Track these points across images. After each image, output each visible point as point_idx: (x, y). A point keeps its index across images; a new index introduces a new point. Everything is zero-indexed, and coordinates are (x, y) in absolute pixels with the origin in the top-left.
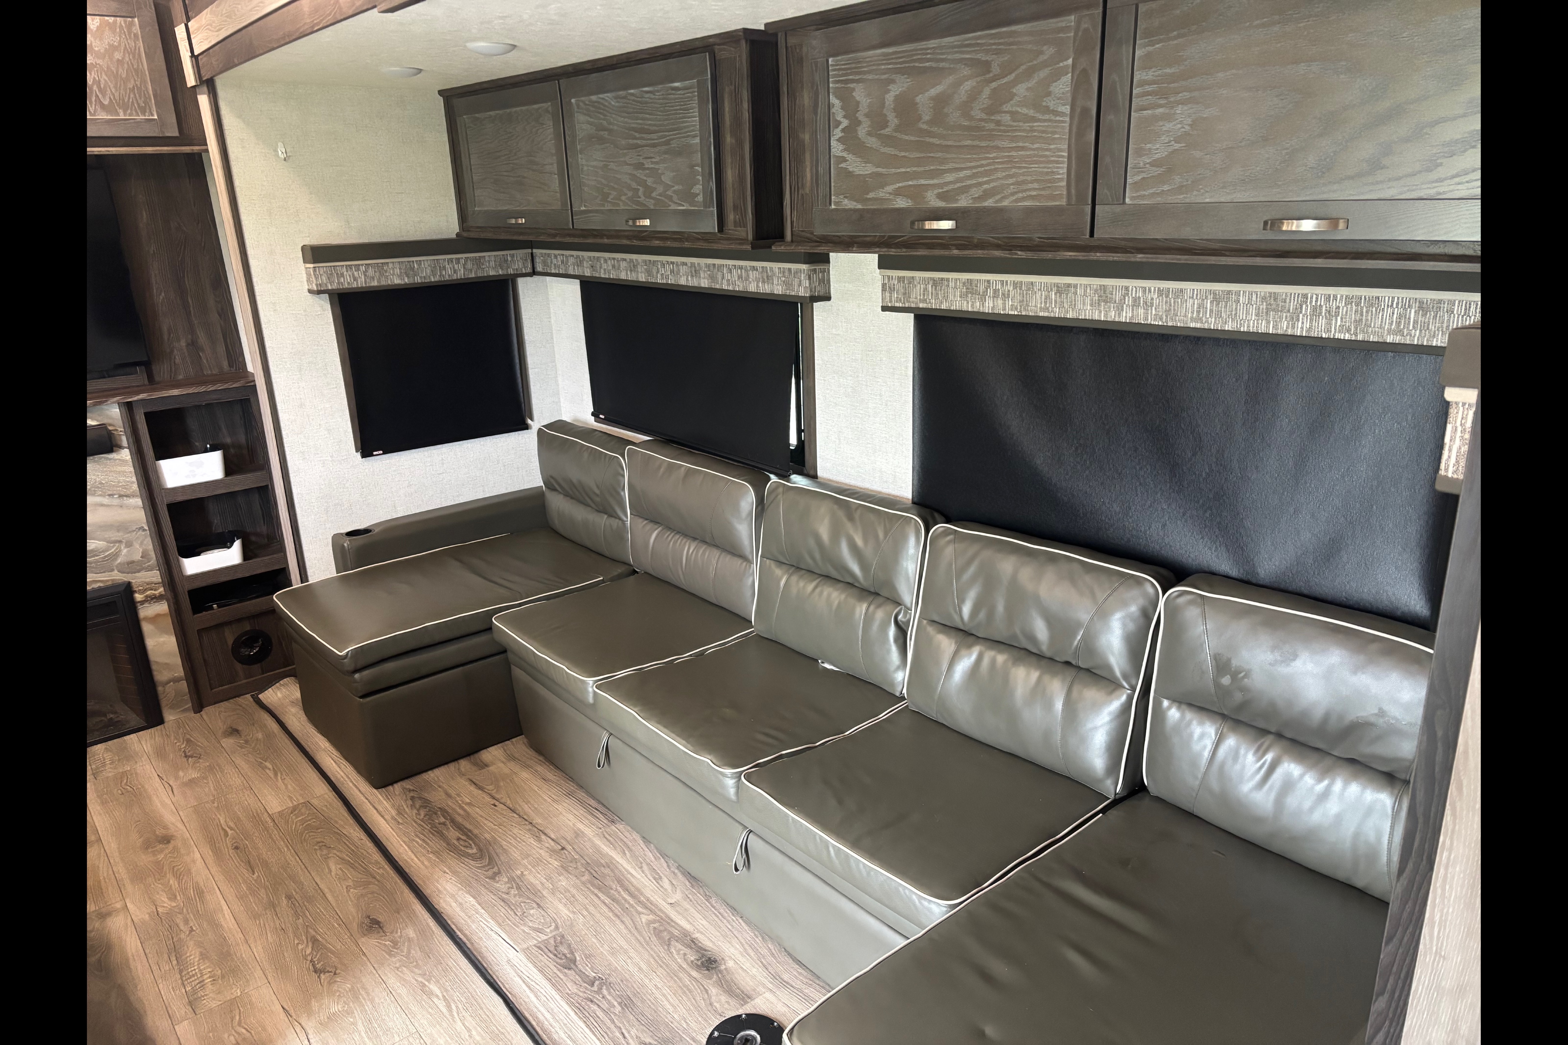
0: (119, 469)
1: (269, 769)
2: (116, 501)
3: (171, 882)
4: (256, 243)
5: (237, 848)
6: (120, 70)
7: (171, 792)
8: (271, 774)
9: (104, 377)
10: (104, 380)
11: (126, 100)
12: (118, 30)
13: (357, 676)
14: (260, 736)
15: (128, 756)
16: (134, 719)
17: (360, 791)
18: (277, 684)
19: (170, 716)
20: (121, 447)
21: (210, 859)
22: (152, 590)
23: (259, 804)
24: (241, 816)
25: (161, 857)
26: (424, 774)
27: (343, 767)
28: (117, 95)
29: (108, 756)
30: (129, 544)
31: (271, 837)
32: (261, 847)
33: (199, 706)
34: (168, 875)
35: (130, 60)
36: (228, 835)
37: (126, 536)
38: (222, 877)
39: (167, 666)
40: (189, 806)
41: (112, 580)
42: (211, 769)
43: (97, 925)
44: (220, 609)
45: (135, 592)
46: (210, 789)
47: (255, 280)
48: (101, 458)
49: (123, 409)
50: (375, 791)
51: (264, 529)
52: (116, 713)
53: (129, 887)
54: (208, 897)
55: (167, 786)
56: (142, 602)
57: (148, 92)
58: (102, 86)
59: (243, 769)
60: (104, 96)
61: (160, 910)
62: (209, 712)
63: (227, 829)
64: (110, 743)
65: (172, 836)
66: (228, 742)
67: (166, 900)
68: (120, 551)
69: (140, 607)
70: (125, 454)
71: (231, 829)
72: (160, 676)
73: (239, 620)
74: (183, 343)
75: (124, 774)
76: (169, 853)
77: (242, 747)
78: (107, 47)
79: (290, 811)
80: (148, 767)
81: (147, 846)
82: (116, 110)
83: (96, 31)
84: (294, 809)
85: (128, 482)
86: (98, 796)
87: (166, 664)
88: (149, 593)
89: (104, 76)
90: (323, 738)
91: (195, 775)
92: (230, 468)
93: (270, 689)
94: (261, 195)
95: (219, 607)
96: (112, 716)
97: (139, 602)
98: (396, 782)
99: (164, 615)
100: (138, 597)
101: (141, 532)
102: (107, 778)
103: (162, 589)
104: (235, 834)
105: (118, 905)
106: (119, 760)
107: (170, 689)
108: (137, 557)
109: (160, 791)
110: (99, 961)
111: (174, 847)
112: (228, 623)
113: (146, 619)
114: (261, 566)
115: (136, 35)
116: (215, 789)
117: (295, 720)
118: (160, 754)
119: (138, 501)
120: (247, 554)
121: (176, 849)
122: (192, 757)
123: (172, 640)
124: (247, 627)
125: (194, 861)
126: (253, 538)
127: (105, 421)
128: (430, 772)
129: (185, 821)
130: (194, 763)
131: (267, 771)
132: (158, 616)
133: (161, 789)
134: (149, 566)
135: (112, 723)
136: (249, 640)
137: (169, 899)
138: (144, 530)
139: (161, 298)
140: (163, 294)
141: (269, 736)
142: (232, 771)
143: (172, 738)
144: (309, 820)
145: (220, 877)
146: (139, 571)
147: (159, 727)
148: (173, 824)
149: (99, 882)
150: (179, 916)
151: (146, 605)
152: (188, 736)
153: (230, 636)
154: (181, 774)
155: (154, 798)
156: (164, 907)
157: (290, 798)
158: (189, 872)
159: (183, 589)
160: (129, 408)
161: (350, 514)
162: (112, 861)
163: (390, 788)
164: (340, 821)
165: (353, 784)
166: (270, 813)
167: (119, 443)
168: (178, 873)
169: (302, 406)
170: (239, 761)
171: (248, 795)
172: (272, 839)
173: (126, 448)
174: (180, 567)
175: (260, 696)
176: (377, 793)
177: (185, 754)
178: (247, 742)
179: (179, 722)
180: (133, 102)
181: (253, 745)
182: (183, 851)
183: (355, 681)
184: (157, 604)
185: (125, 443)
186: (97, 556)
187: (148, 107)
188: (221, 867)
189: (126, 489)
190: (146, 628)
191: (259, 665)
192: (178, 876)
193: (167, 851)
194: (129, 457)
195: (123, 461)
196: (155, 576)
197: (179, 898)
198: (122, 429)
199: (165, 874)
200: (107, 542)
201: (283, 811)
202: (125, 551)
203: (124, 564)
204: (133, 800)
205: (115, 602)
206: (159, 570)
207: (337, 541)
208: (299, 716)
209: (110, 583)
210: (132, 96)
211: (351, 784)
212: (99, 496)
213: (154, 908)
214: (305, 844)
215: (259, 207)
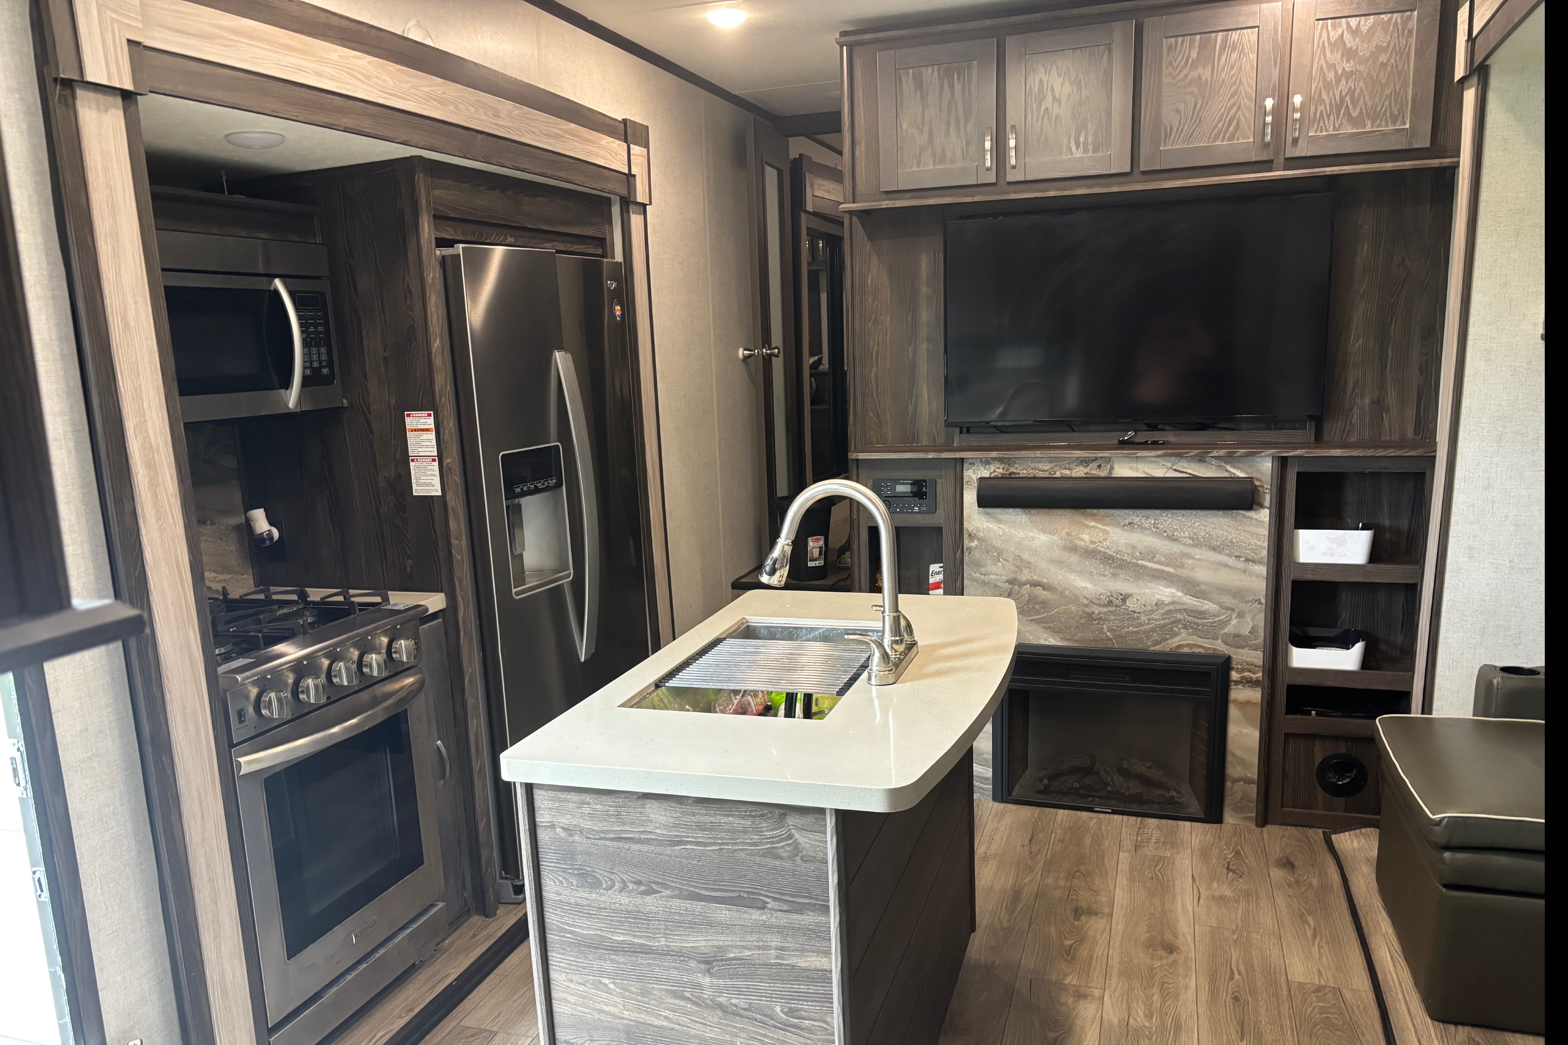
0: (1254, 530)
1: (1309, 926)
2: (1241, 565)
3: (1155, 997)
4: (1488, 272)
5: (1236, 999)
6: (1382, 74)
7: (1197, 900)
8: (1309, 934)
9: (1271, 429)
10: (1269, 432)
11: (1378, 109)
12: (1391, 28)
13: (1447, 855)
14: (1315, 882)
15: (1172, 842)
16: (1195, 807)
17: (1409, 1010)
18: (1358, 831)
19: (1229, 818)
20: (1261, 506)
21: (1204, 996)
22: (1250, 671)
23: (1282, 961)
24: (1256, 964)
25: (1157, 964)
26: (1510, 1034)
27: (1399, 968)
28: (1369, 104)
29: (1156, 834)
30: (1241, 615)
31: (1278, 1008)
32: (1263, 1013)
33: (1263, 821)
34: (1155, 988)
35: (1396, 61)
36: (1233, 978)
37: (1240, 605)
38: (1206, 1024)
39: (1242, 762)
40: (1209, 924)
41: (1215, 649)
42: (1247, 894)
43: (1070, 1001)
44: (1317, 718)
45: (1233, 669)
46: (1236, 916)
47: (1472, 319)
48: (1238, 514)
49: (1276, 464)
50: (1429, 1020)
51: (1399, 639)
52: (1179, 792)
53: (1114, 980)
54: (1183, 1036)
55: (1196, 891)
56: (1237, 683)
57: (1406, 97)
58: (1356, 95)
59: (1281, 912)
60: (1355, 108)
61: (1131, 1021)
62: (1273, 832)
63: (1236, 972)
64: (1164, 821)
65: (1178, 948)
66: (1277, 874)
67: (1142, 1014)
68: (1230, 620)
69: (1233, 687)
70: (1264, 515)
71: (1240, 973)
72: (1233, 770)
73: (1335, 738)
74: (1367, 401)
75: (1161, 859)
76: (1167, 965)
77: (1289, 885)
78: (1374, 50)
79: (1313, 989)
80: (1187, 862)
81: (1150, 945)
82: (1364, 121)
83: (1366, 33)
84: (1319, 989)
85: (1259, 546)
86: (1130, 870)
87: (1242, 759)
88: (1246, 674)
89: (1362, 84)
90: (1388, 920)
91: (1228, 893)
92: (1376, 554)
93: (1347, 833)
94: (1511, 210)
95: (1317, 715)
96: (1174, 794)
97: (1234, 681)
98: (1464, 1024)
99: (1255, 704)
100: (1234, 675)
101: (1256, 605)
102: (1146, 856)
103: (1260, 674)
104: (1241, 983)
105: (1097, 992)
106: (1164, 843)
107: (1239, 787)
108: (1245, 631)
109: (1187, 893)
110: (1056, 1039)
111: (1174, 961)
112: (1323, 737)
113: (1236, 702)
114: (1381, 681)
115: (1410, 32)
116: (1242, 920)
117: (1362, 881)
118: (1205, 853)
119: (1262, 570)
120: (1367, 662)
121: (1175, 963)
122: (1234, 871)
123: (1256, 734)
124: (1342, 748)
125: (1186, 987)
126: (1383, 647)
127: (1254, 475)
128: (1518, 1036)
129: (1197, 938)
130: (1233, 879)
131: (1307, 927)
132: (1248, 702)
133: (1189, 891)
134: (1254, 644)
135: (1172, 801)
136: (1344, 765)
137: (1146, 1016)
138: (1260, 603)
139: (1357, 345)
140: (1360, 341)
141: (1325, 888)
142: (1268, 907)
143: (1223, 843)
144: (1332, 1013)
145: (1205, 1023)
146: (1243, 647)
147: (1215, 825)
148: (1184, 935)
149: (1092, 958)
150: (1146, 1040)
151: (1240, 687)
152: (1239, 848)
153: (1319, 754)
154: (1215, 885)
155: (1179, 898)
156: (1136, 1020)
157: (1320, 974)
158: (1177, 997)
159: (1284, 681)
160: (1283, 463)
161: (1515, 645)
162: (1111, 943)
163: (1452, 1028)
164: (1368, 1036)
165: (1404, 996)
166: (1290, 979)
167: (1261, 501)
168: (1166, 992)
169: (1487, 487)
170: (1281, 901)
171: (1274, 944)
172: (1279, 1011)
173: (1267, 508)
174: (1287, 656)
175: (1333, 837)
176: (1431, 1025)
177: (1228, 866)
178: (1297, 882)
179: (1236, 828)
180: (1385, 111)
181: (1303, 889)
182: (1181, 971)
183: (1443, 861)
184: (1250, 689)
185: (1267, 503)
186: (1206, 619)
187: (1401, 115)
188: (1211, 1011)
189: (1254, 553)
190: (1233, 712)
191: (1344, 799)
192: (1165, 995)
193: (1165, 961)
194: (1267, 519)
195: (1261, 522)
196: (1256, 657)
197: (1154, 1020)
198: (1269, 487)
199: (1153, 985)
200: (1220, 607)
201: (1305, 984)
202: (1234, 621)
203: (1230, 635)
204: (1158, 890)
205: (1210, 673)
206: (1264, 652)
207: (1485, 676)
208: (1369, 880)
209: (1211, 652)
210: (1386, 103)
211: (1400, 996)
212: (1225, 554)
213: (1127, 1017)
214: (1314, 1040)
215: (1505, 226)
